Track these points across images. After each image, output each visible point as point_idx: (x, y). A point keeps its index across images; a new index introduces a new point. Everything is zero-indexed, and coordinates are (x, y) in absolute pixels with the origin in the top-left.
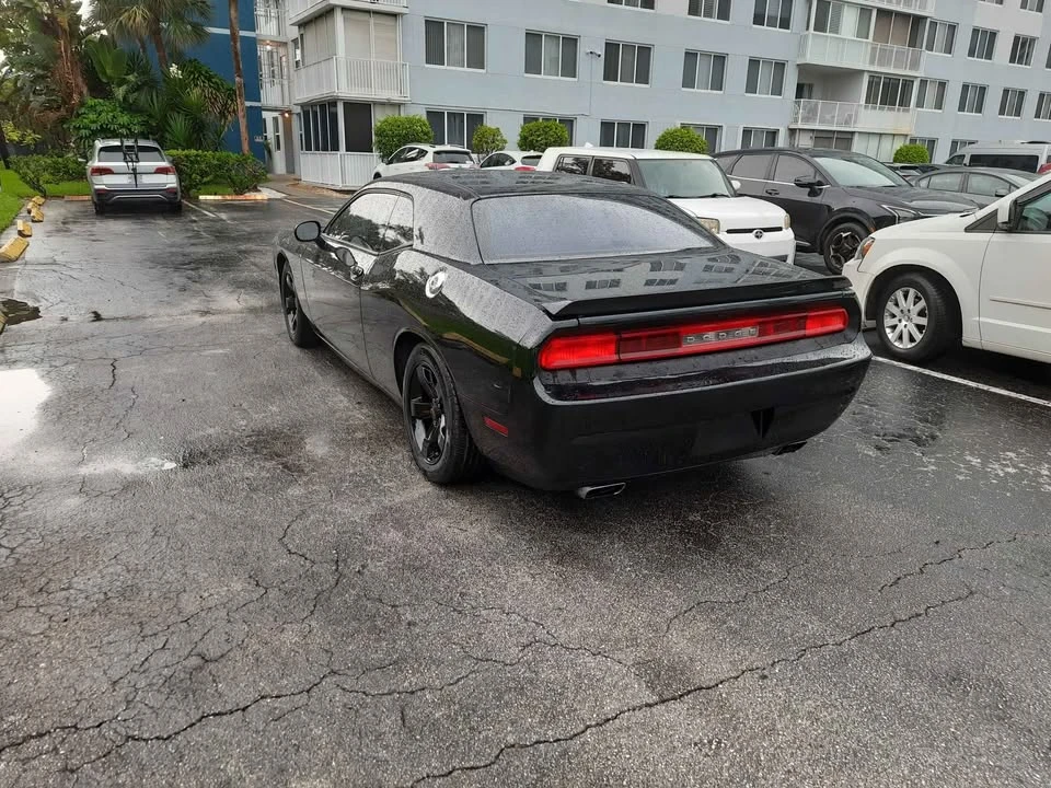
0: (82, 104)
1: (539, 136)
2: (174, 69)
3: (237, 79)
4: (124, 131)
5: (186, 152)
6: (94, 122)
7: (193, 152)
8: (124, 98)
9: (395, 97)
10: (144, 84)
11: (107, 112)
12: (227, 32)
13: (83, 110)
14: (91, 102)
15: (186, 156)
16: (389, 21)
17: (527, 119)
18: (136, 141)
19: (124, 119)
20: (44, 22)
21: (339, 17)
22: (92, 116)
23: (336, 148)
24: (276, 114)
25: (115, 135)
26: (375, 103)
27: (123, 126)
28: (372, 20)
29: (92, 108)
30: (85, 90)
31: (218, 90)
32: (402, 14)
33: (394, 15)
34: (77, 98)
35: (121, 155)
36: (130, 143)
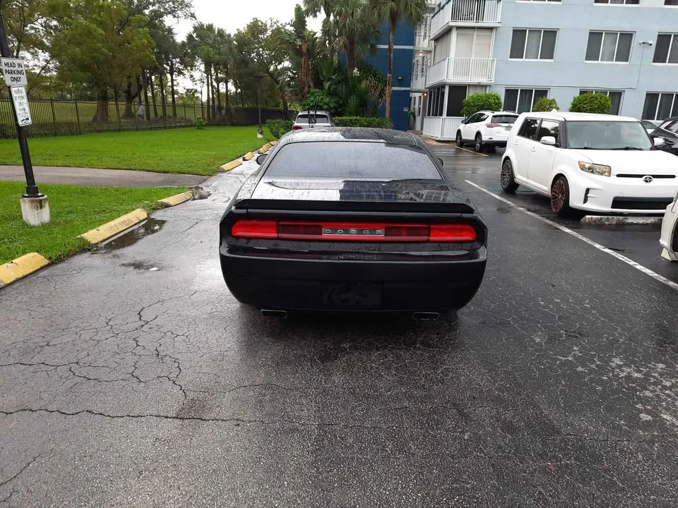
0: (309, 92)
1: (585, 104)
2: (356, 70)
3: (389, 75)
4: (326, 107)
5: (351, 118)
6: (312, 101)
7: (355, 118)
8: (329, 88)
9: (484, 81)
10: (342, 80)
11: (319, 96)
12: (387, 47)
13: (308, 95)
14: (312, 90)
15: (351, 120)
16: (487, 33)
17: (582, 92)
18: (309, 113)
19: (327, 100)
20: (297, 49)
21: (454, 33)
22: (312, 99)
23: (441, 115)
24: (420, 94)
25: (321, 109)
26: (469, 85)
27: (325, 104)
28: (476, 33)
29: (313, 94)
30: (312, 84)
31: (379, 82)
32: (496, 28)
33: (491, 29)
34: (306, 89)
35: (307, 119)
36: (312, 113)
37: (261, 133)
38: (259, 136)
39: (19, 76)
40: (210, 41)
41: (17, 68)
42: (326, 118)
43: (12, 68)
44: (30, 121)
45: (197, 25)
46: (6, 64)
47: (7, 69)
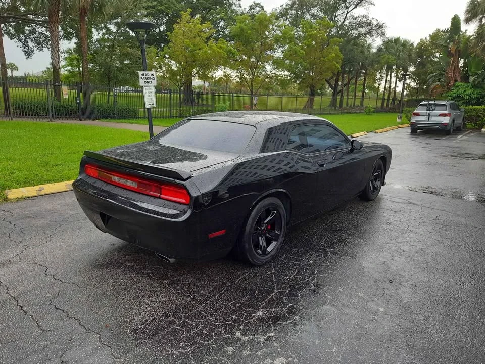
8: (474, 81)
11: (463, 88)
14: (458, 84)
19: (470, 91)
20: (449, 51)
29: (457, 87)
34: (452, 83)
35: (426, 107)
36: (432, 102)
37: (401, 118)
38: (398, 120)
39: (151, 80)
40: (393, 51)
41: (150, 76)
42: (445, 107)
43: (146, 77)
44: (155, 105)
45: (386, 40)
46: (143, 75)
47: (143, 77)
